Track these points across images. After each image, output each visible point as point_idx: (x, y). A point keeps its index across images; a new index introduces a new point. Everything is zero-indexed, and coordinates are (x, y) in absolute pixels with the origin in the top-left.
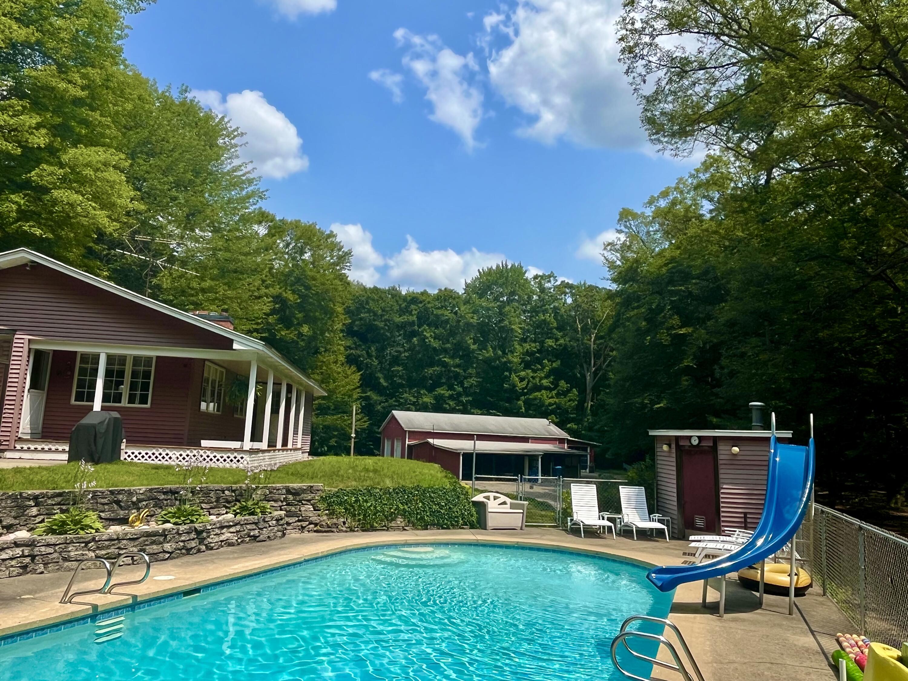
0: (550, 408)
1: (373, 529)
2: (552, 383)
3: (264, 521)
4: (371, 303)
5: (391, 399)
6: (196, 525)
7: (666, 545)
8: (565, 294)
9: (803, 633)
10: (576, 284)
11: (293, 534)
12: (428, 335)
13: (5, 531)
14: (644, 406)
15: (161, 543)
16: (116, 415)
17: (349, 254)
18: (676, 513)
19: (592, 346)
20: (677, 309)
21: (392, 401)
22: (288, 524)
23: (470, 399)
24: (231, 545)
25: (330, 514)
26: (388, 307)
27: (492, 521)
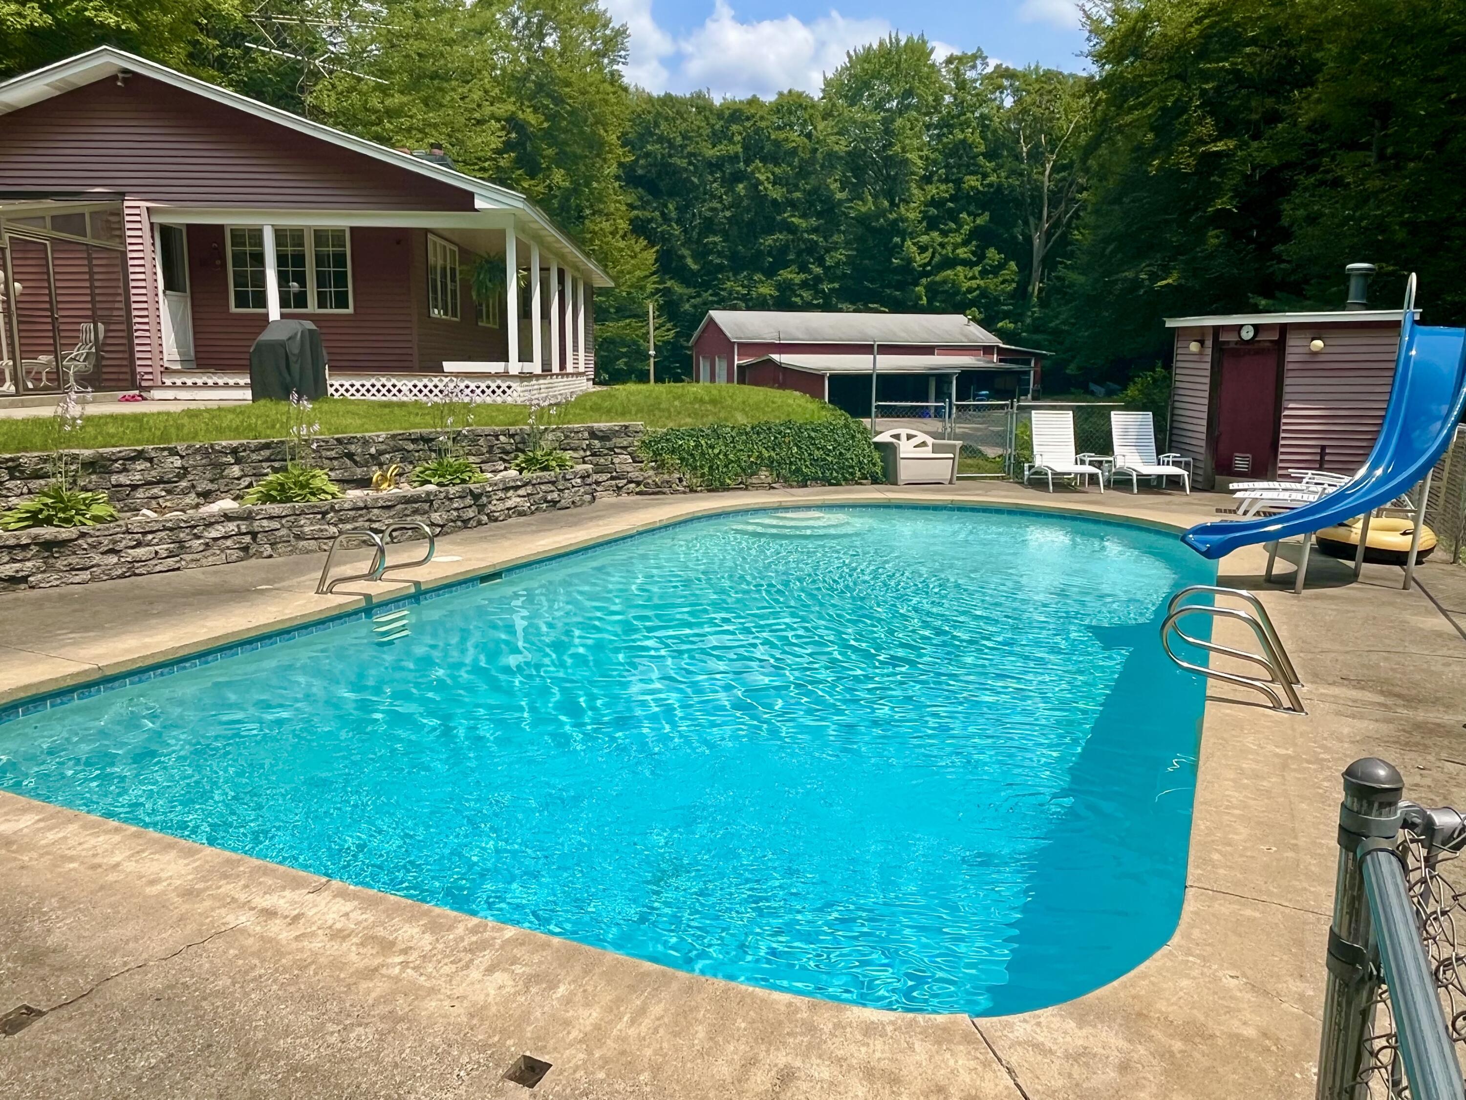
0: (969, 296)
1: (725, 488)
2: (974, 253)
3: (564, 477)
4: (663, 125)
5: (706, 291)
6: (472, 487)
7: (1184, 499)
8: (1001, 88)
9: (1428, 612)
10: (1020, 68)
11: (606, 498)
12: (762, 178)
13: (201, 500)
14: (1136, 284)
15: (426, 512)
16: (310, 325)
17: (621, 33)
18: (1202, 450)
19: (1047, 184)
20: (1211, 105)
21: (707, 295)
22: (598, 483)
23: (836, 285)
24: (522, 514)
25: (658, 468)
26: (693, 131)
27: (905, 472)
